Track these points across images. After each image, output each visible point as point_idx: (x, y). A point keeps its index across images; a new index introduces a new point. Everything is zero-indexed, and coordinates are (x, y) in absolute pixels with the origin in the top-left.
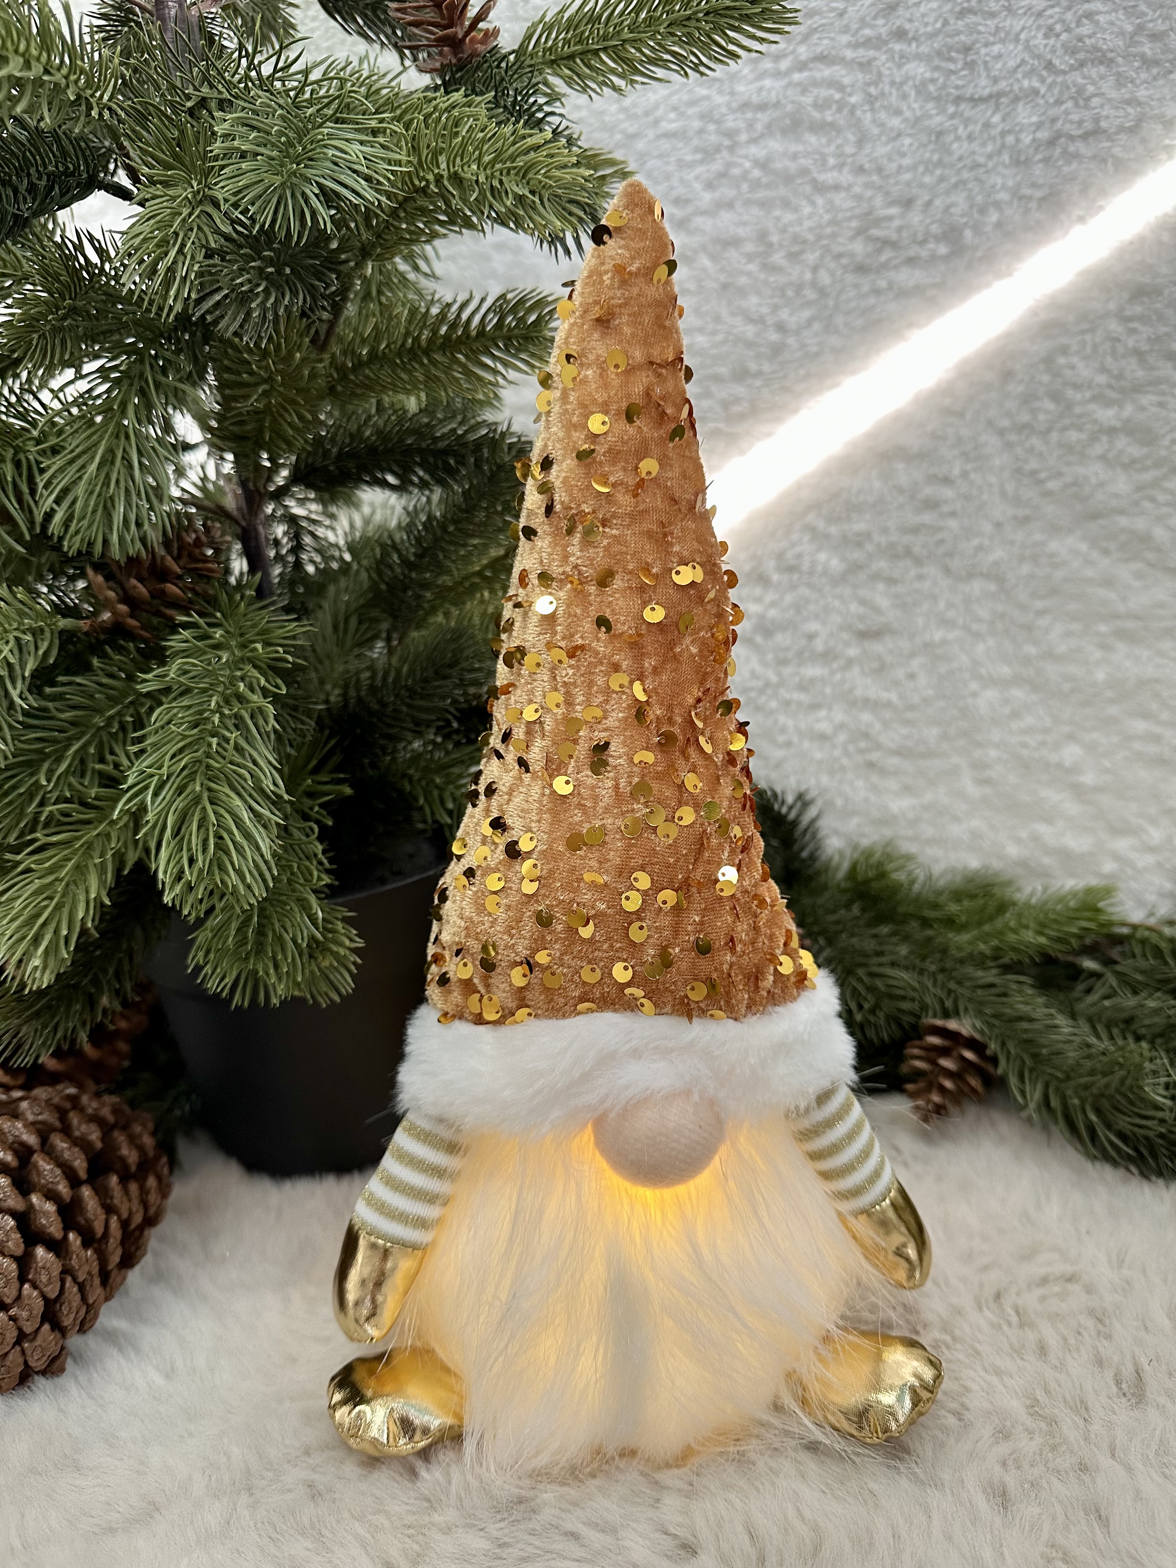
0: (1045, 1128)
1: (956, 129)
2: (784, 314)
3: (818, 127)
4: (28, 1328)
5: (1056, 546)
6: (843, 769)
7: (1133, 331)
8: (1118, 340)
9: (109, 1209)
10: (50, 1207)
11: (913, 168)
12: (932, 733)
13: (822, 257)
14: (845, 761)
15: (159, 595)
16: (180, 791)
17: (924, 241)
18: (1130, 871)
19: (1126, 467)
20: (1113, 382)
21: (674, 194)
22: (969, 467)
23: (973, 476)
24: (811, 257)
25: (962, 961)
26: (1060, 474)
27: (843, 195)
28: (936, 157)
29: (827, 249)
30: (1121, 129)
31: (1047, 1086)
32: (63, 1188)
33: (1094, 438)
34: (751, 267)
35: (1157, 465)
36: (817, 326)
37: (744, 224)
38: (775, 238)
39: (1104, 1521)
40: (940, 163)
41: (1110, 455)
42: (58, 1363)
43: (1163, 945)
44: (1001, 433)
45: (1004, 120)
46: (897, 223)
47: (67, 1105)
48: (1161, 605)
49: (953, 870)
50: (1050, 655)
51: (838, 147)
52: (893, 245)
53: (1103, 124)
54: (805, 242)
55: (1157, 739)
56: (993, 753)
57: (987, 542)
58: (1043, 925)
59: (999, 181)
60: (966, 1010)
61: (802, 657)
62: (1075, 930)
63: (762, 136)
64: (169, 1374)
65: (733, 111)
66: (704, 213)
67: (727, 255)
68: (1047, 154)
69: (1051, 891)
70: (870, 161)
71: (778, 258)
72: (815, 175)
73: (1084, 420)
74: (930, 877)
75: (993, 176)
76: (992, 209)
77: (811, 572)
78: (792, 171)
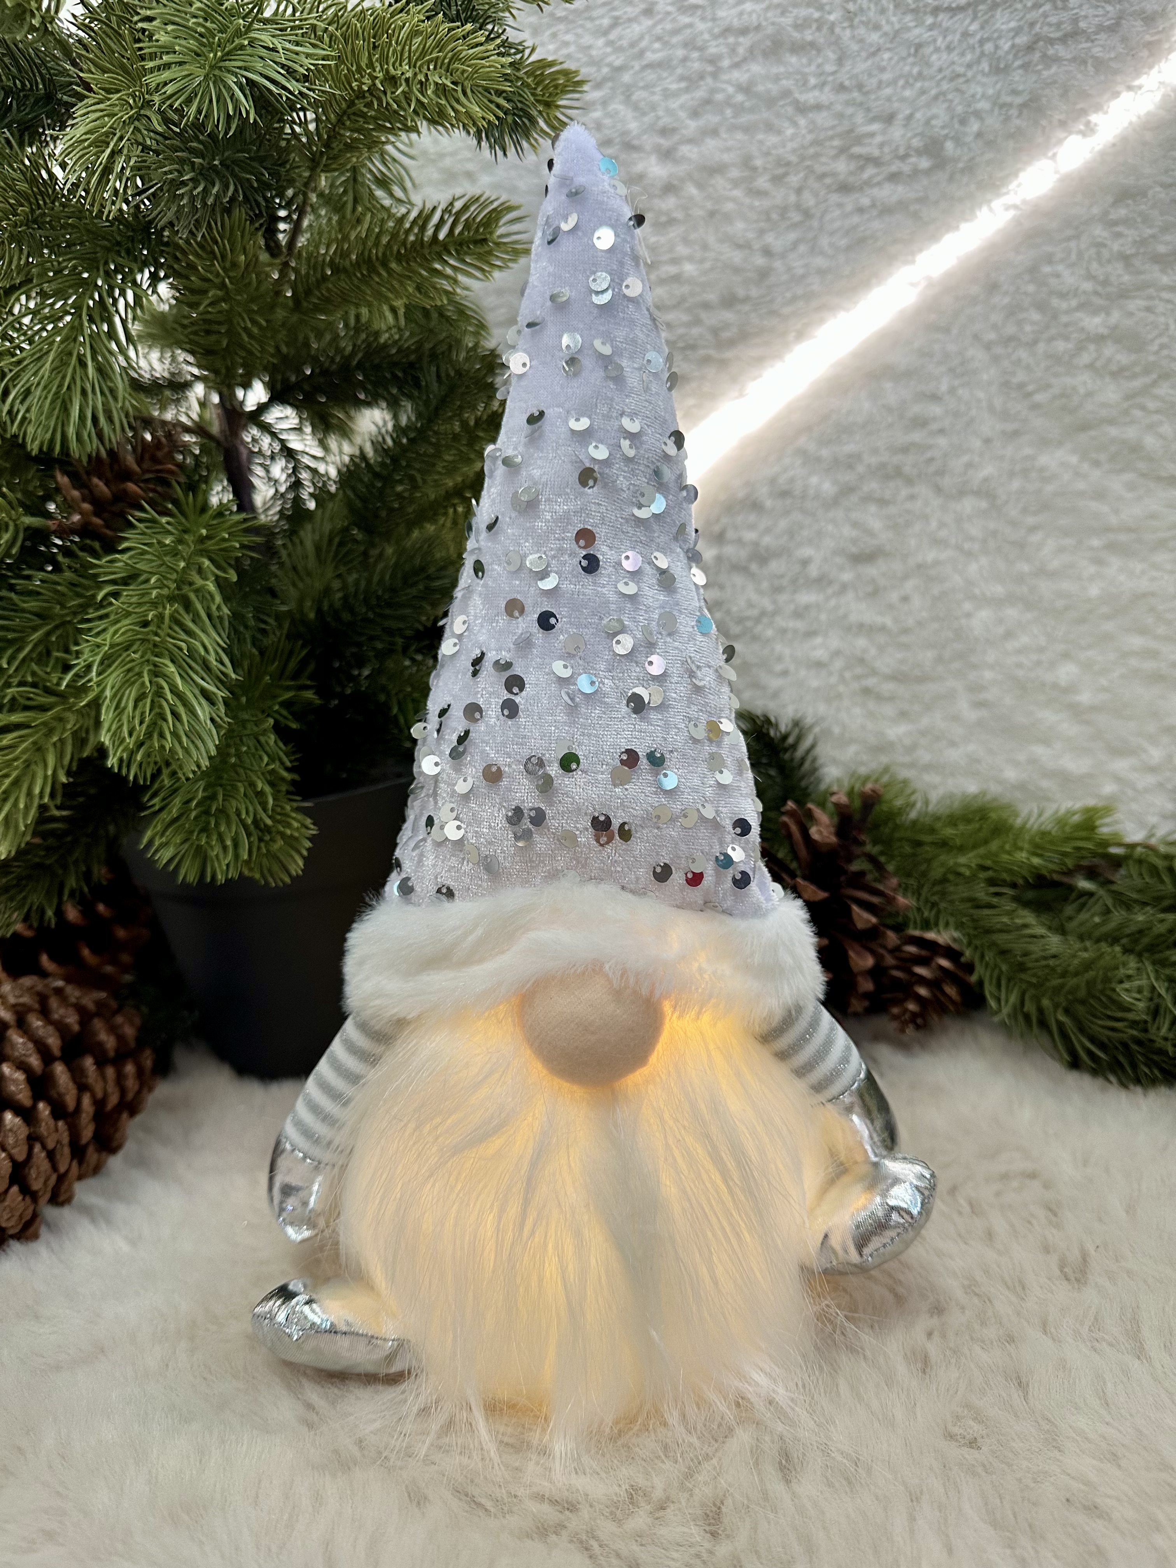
1: (935, 41)
2: (770, 238)
3: (798, 48)
5: (1049, 460)
6: (839, 696)
7: (1119, 235)
8: (1104, 245)
9: (82, 1086)
11: (893, 82)
12: (927, 656)
13: (806, 178)
14: (841, 688)
15: (121, 494)
17: (907, 155)
18: (1130, 792)
19: (1115, 375)
20: (1099, 289)
21: (661, 123)
22: (956, 383)
23: (960, 392)
24: (795, 179)
26: (1049, 386)
27: (825, 114)
28: (915, 70)
29: (810, 170)
30: (1101, 28)
31: (1022, 992)
33: (1080, 348)
34: (737, 193)
35: (1147, 371)
36: (802, 248)
37: (728, 150)
38: (758, 162)
40: (920, 76)
41: (1098, 364)
42: (31, 1227)
43: (1160, 862)
44: (988, 347)
45: (982, 28)
46: (878, 139)
47: (51, 994)
48: (1154, 516)
49: (951, 796)
50: (1042, 572)
51: (819, 66)
52: (875, 161)
53: (1082, 25)
54: (788, 164)
55: (1154, 654)
56: (988, 675)
57: (976, 459)
58: (1037, 846)
60: (947, 922)
61: (796, 584)
62: (1070, 850)
63: (745, 60)
65: (716, 37)
66: (690, 141)
67: (713, 182)
68: (1027, 59)
69: (1048, 814)
70: (850, 78)
71: (762, 182)
72: (797, 95)
73: (1071, 329)
74: (927, 803)
75: (973, 85)
76: (973, 119)
77: (803, 497)
78: (774, 93)
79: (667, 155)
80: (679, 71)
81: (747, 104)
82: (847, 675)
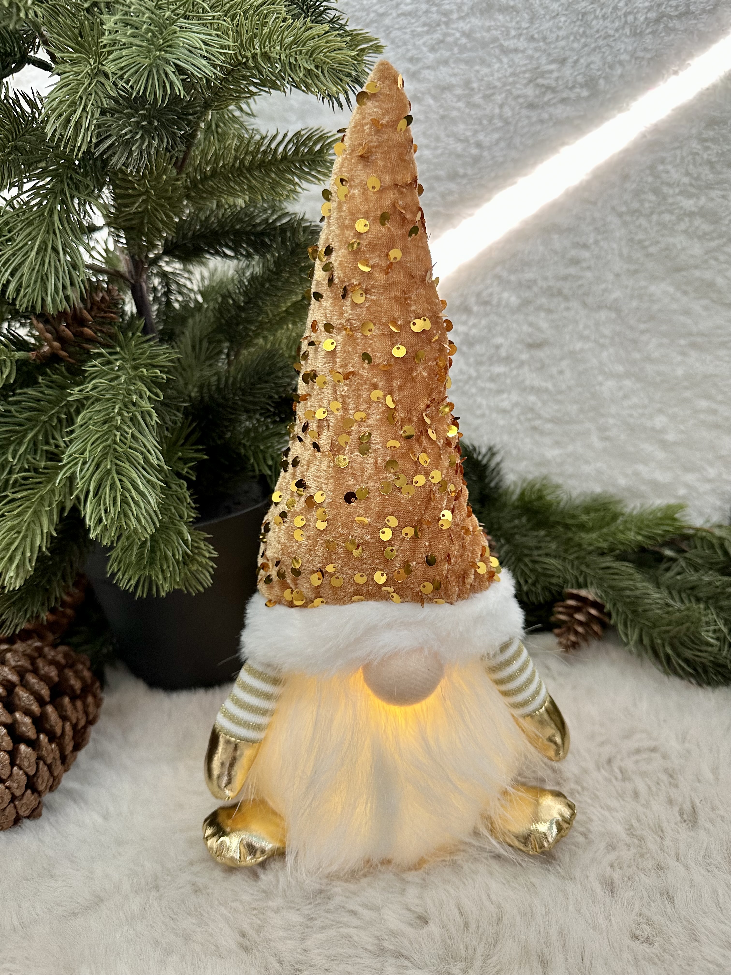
0: (639, 655)
1: (595, 11)
2: (481, 137)
4: (18, 793)
5: (656, 289)
6: (517, 431)
7: (707, 148)
8: (697, 154)
9: (64, 718)
10: (28, 720)
11: (567, 37)
12: (573, 408)
13: (506, 98)
14: (518, 426)
15: (79, 335)
16: (98, 466)
17: (573, 87)
18: (695, 494)
19: (700, 238)
20: (693, 182)
21: (410, 54)
22: (599, 237)
23: (602, 243)
24: (499, 98)
25: (590, 553)
26: (658, 242)
27: (520, 55)
28: (581, 30)
29: (509, 92)
30: (704, 11)
31: (641, 630)
32: (35, 708)
33: (680, 219)
34: (460, 105)
35: (720, 236)
36: (502, 144)
37: (455, 75)
38: (475, 85)
39: (671, 900)
40: (584, 34)
41: (690, 230)
42: (37, 811)
43: (715, 541)
44: (620, 215)
45: (627, 5)
46: (555, 75)
47: (36, 654)
48: (719, 327)
49: (585, 494)
50: (648, 359)
51: (517, 23)
52: (553, 90)
53: (692, 8)
54: (495, 87)
55: (714, 412)
56: (611, 421)
57: (610, 286)
58: (640, 529)
59: (623, 46)
60: (592, 583)
61: (491, 361)
62: (660, 532)
63: (467, 15)
64: (106, 817)
66: (428, 68)
67: (444, 96)
68: (655, 28)
69: (646, 507)
70: (538, 33)
71: (477, 99)
72: (502, 42)
73: (674, 207)
74: (570, 497)
75: (619, 43)
76: (618, 66)
77: (498, 305)
78: (487, 39)
80: (423, 19)
81: (469, 45)
82: (522, 418)
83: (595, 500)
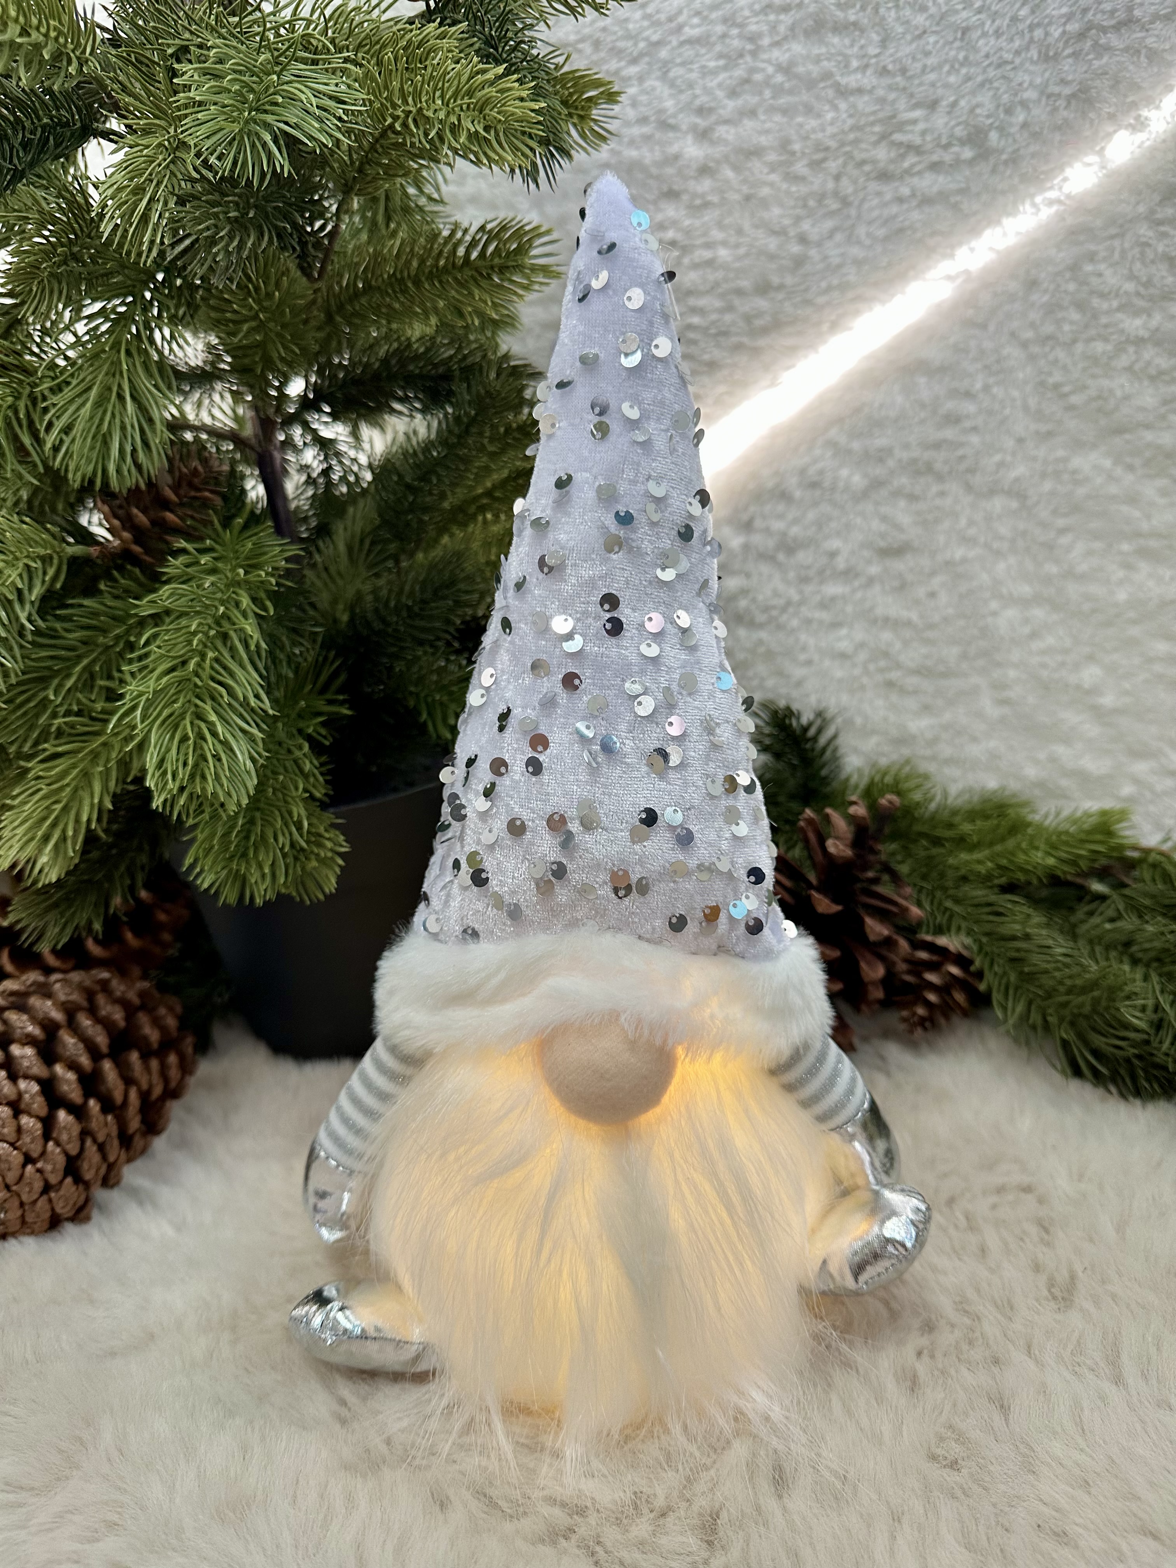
1: (983, 24)
2: (806, 226)
3: (840, 28)
4: (53, 1179)
5: (1082, 462)
6: (862, 688)
7: (1164, 235)
8: (1148, 245)
9: (128, 1081)
10: (71, 1076)
11: (940, 66)
12: (952, 653)
13: (845, 164)
14: (865, 680)
15: (159, 522)
17: (949, 145)
18: (1148, 795)
19: (1153, 379)
20: (1142, 290)
21: (698, 102)
22: (991, 380)
23: (995, 390)
24: (833, 166)
26: (1085, 387)
27: (866, 98)
28: (961, 56)
29: (849, 156)
30: (1156, 17)
31: (1030, 1003)
32: (85, 1061)
33: (1120, 349)
34: (774, 177)
36: (839, 237)
37: (767, 132)
38: (797, 147)
40: (966, 62)
41: (1137, 367)
42: (85, 1212)
44: (1024, 345)
45: (1033, 12)
46: (921, 126)
47: (97, 988)
49: (970, 790)
50: (1069, 574)
51: (862, 47)
52: (917, 150)
53: (1137, 13)
54: (827, 149)
56: (1012, 673)
57: (1009, 458)
58: (1054, 847)
59: (1027, 78)
60: (959, 927)
61: (823, 575)
62: (1085, 853)
63: (785, 38)
65: (756, 14)
66: (726, 122)
67: (750, 165)
68: (1078, 47)
69: (1065, 813)
70: (894, 62)
71: (800, 168)
72: (838, 78)
73: (1111, 330)
74: (945, 794)
75: (1021, 74)
76: (1019, 109)
77: (833, 489)
78: (814, 75)
79: (703, 135)
80: (718, 48)
81: (787, 85)
83: (985, 801)
